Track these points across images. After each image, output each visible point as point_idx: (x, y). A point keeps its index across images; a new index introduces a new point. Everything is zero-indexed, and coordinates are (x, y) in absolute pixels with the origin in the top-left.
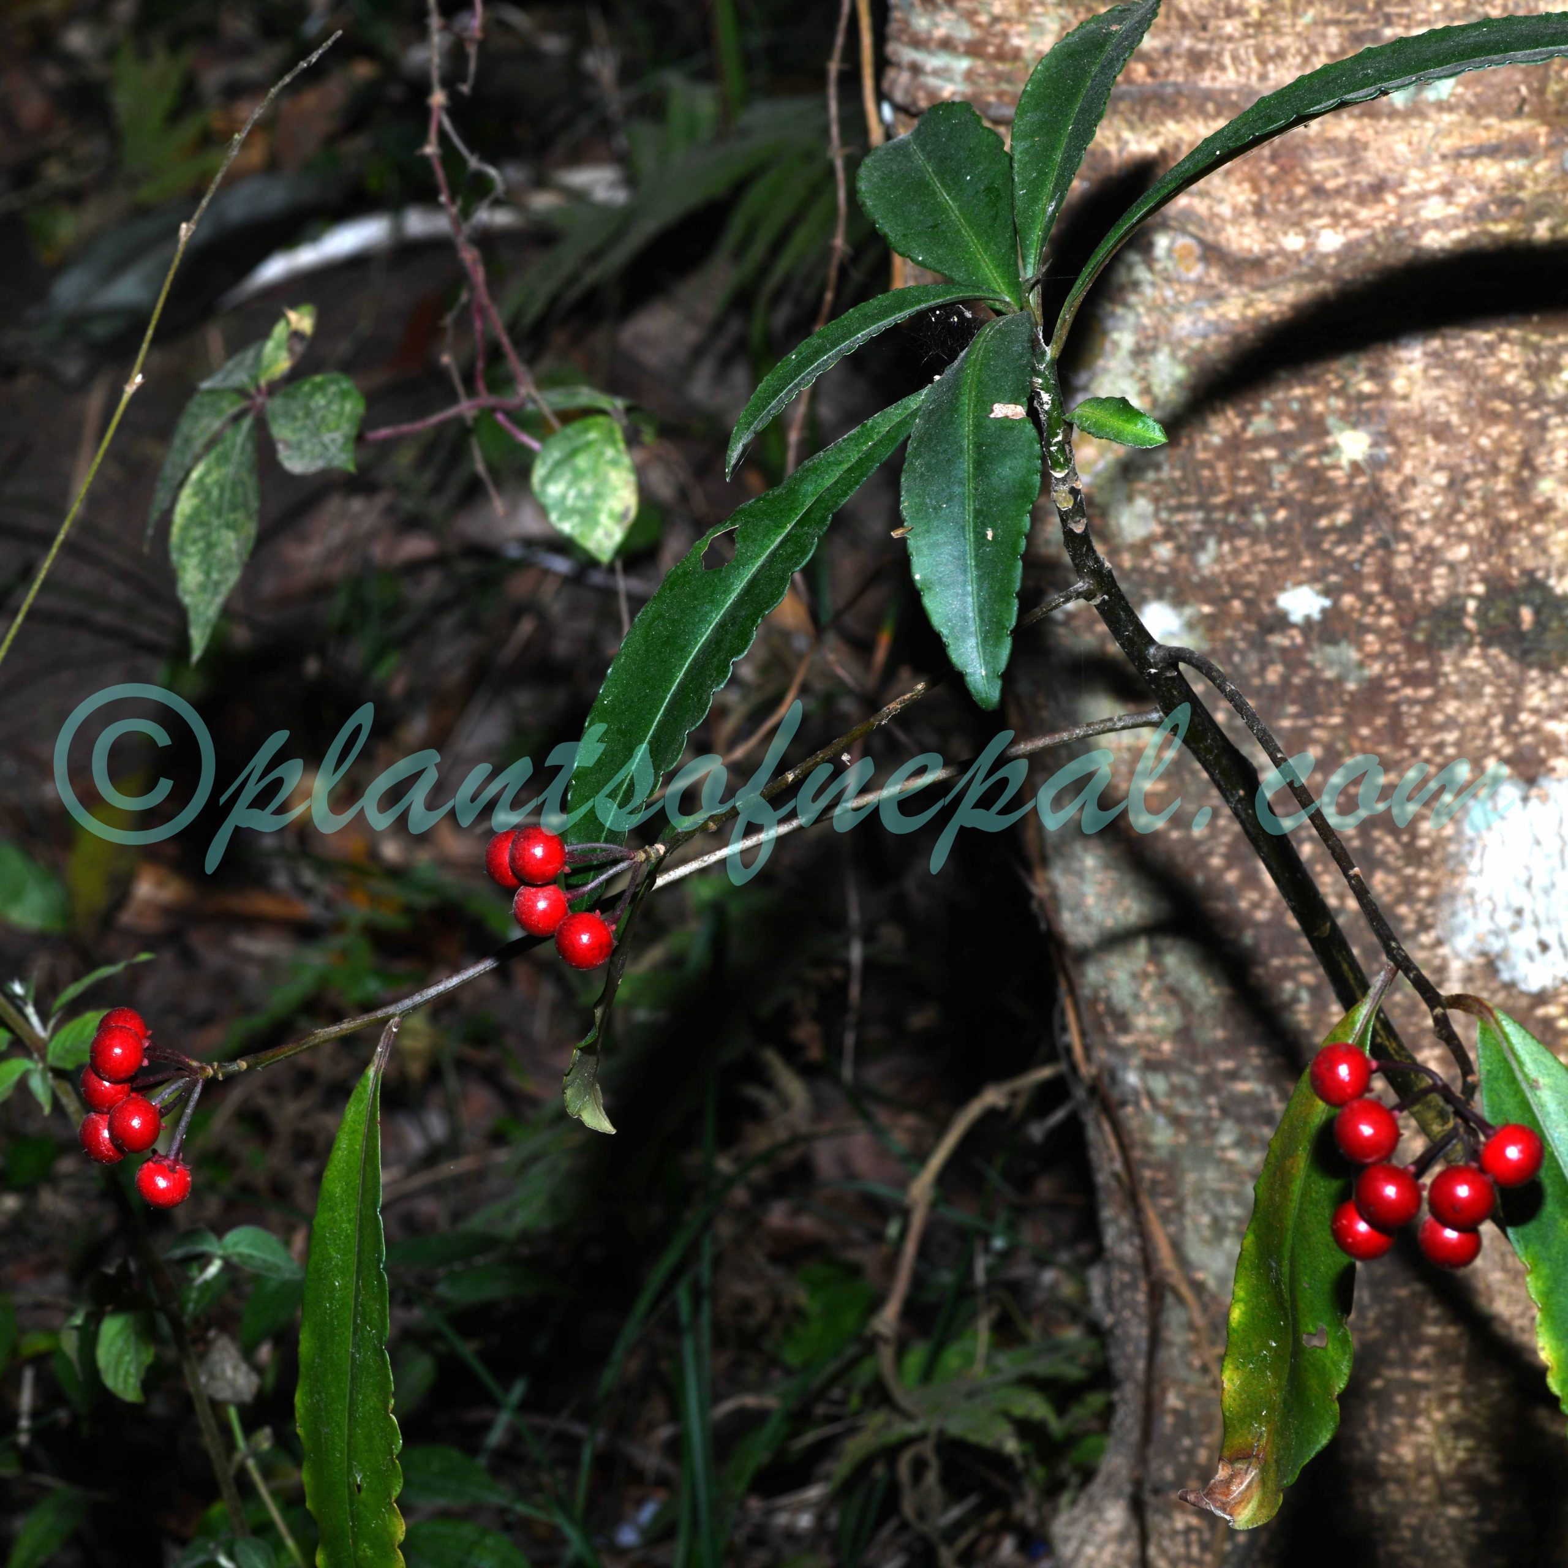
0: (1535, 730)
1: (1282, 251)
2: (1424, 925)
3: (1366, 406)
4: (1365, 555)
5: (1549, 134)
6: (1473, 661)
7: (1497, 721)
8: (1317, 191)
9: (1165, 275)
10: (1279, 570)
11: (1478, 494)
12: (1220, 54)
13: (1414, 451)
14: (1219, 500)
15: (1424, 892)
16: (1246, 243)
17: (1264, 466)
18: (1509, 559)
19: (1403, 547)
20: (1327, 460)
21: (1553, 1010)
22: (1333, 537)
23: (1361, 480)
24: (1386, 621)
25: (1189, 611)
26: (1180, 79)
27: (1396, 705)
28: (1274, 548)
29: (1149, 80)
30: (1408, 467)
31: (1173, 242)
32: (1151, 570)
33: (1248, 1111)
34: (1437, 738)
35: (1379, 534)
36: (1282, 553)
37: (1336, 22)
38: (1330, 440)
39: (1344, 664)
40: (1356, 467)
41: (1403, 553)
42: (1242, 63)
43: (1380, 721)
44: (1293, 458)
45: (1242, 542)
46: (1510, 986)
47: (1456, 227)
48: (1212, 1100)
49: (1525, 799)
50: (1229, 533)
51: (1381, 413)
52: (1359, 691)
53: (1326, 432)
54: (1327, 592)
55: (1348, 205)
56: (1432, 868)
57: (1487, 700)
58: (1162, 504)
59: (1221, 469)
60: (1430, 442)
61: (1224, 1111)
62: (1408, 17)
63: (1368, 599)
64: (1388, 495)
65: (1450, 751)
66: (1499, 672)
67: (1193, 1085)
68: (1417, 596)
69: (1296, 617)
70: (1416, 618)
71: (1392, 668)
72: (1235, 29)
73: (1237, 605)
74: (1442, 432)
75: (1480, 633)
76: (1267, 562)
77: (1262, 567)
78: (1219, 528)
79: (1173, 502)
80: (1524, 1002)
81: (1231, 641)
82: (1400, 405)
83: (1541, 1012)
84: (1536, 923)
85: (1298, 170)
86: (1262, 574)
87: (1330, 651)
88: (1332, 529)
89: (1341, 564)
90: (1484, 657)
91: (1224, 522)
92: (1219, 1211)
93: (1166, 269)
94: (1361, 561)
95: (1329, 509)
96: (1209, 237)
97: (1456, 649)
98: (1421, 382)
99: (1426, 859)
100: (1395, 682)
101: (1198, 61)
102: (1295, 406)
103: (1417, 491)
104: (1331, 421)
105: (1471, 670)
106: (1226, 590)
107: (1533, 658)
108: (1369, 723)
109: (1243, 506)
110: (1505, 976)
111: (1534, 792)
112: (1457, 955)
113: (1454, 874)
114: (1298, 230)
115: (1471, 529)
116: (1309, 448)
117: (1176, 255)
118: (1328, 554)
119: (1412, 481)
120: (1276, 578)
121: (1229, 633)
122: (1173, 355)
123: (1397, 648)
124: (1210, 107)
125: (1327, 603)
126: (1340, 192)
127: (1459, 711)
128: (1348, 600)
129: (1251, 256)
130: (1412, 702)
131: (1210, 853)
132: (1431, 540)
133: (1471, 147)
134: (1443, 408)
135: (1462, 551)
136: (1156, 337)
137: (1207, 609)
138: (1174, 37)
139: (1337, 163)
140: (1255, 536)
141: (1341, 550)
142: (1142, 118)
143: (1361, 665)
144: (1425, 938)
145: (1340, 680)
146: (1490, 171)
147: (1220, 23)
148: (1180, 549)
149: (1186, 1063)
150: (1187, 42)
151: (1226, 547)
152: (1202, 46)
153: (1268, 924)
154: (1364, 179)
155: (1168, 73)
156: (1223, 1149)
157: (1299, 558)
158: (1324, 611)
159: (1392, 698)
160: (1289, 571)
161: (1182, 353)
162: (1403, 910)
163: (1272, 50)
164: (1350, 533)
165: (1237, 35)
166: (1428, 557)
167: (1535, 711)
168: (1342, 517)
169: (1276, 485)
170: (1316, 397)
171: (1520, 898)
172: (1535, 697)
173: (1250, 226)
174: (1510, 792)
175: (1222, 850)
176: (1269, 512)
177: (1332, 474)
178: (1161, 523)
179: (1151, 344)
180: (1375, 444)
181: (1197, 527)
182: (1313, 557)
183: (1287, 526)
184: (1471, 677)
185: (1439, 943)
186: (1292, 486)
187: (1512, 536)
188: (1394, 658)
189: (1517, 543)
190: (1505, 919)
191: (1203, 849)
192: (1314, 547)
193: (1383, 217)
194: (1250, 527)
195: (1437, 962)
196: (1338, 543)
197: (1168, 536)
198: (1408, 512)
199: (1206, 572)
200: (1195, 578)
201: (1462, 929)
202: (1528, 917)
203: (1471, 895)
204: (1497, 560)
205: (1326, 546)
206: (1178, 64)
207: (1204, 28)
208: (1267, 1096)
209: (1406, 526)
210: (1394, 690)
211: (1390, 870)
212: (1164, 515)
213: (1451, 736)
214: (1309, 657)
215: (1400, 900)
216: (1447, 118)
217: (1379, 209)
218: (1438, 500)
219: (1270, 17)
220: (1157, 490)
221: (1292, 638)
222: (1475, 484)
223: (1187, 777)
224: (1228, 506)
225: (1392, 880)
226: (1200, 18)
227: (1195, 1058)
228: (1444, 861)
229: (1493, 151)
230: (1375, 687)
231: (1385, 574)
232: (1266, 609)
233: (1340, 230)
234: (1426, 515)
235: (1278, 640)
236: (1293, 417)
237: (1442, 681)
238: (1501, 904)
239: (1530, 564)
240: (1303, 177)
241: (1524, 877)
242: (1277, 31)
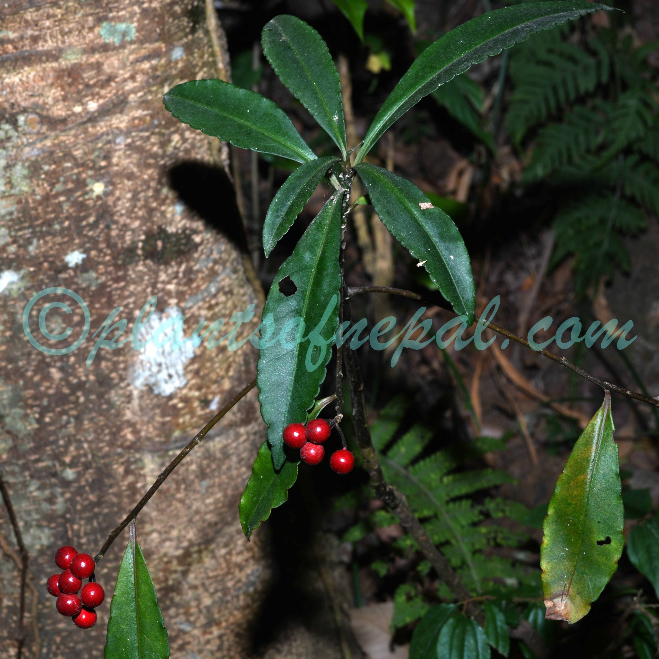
0: (163, 290)
1: (74, 114)
2: (122, 379)
3: (102, 171)
4: (100, 233)
5: (166, 47)
6: (141, 268)
7: (149, 290)
8: (87, 86)
9: (24, 132)
10: (64, 247)
11: (142, 199)
12: (45, 34)
13: (120, 186)
14: (40, 222)
15: (122, 366)
16: (60, 113)
17: (60, 204)
18: (153, 223)
19: (114, 227)
20: (86, 197)
21: (175, 401)
22: (87, 228)
23: (99, 203)
24: (108, 258)
25: (22, 272)
26: (28, 48)
27: (110, 292)
28: (63, 238)
29: (14, 51)
30: (117, 193)
31: (27, 118)
32: (7, 258)
33: (44, 474)
34: (125, 302)
35: (106, 223)
36: (66, 239)
37: (91, 14)
38: (88, 189)
39: (89, 280)
40: (99, 197)
41: (115, 229)
42: (55, 37)
43: (104, 300)
44: (72, 199)
45: (48, 238)
46: (158, 396)
47: (139, 91)
48: (27, 473)
49: (160, 319)
50: (42, 236)
51: (108, 173)
52: (96, 290)
53: (86, 185)
54: (84, 252)
55: (97, 90)
56: (124, 355)
57: (145, 282)
58: (12, 229)
59: (40, 209)
60: (126, 181)
61: (32, 476)
62: (117, 7)
63: (100, 251)
64: (109, 206)
65: (131, 306)
66: (150, 269)
67: (17, 469)
68: (120, 245)
69: (72, 264)
70: (119, 254)
71: (109, 277)
72: (50, 23)
73: (46, 265)
74: (130, 176)
75: (143, 255)
76: (60, 244)
77: (57, 247)
78: (38, 234)
79: (17, 227)
80: (165, 400)
81: (42, 281)
82: (115, 168)
83: (171, 403)
84: (167, 368)
85: (79, 78)
86: (57, 249)
87: (85, 275)
88: (88, 225)
89: (91, 238)
90: (145, 265)
91: (41, 231)
92: (28, 519)
93: (24, 130)
94: (99, 236)
95: (85, 217)
96: (45, 113)
97: (134, 264)
98: (123, 157)
99: (122, 352)
100: (110, 283)
101: (35, 39)
102: (74, 177)
103: (120, 203)
104: (89, 181)
105: (140, 271)
106: (42, 259)
107: (161, 261)
108: (99, 302)
109: (49, 223)
110: (156, 392)
111: (164, 315)
112: (136, 388)
113: (133, 356)
114: (79, 103)
115: (141, 213)
116: (78, 194)
117: (28, 123)
118: (86, 236)
119: (119, 199)
120: (63, 250)
121: (41, 277)
122: (23, 166)
123: (111, 269)
124: (44, 58)
125: (84, 256)
126: (95, 85)
127: (135, 289)
128: (93, 253)
129: (62, 118)
130: (117, 289)
131: (27, 371)
132: (125, 221)
133: (140, 57)
134: (131, 166)
135: (137, 224)
136: (16, 159)
137: (32, 269)
138: (23, 31)
139: (93, 73)
140: (54, 235)
141: (91, 233)
142: (14, 68)
143: (97, 278)
144: (122, 385)
145: (89, 287)
146: (146, 65)
147: (44, 22)
148: (19, 246)
149: (14, 461)
150: (29, 32)
151: (41, 242)
152: (36, 33)
153: (55, 394)
154: (103, 77)
155: (23, 47)
156: (31, 492)
157: (73, 239)
158: (84, 260)
159: (108, 290)
160: (69, 246)
161: (27, 164)
162: (113, 375)
163: (66, 30)
164: (94, 226)
165: (51, 26)
166: (124, 228)
167: (163, 282)
168: (92, 219)
169: (65, 211)
170: (83, 172)
171: (161, 359)
172: (163, 277)
173: (61, 105)
174: (154, 317)
175: (33, 368)
176: (61, 223)
177: (88, 202)
178: (11, 237)
179: (14, 162)
180: (106, 186)
181: (28, 236)
182: (79, 238)
183: (69, 228)
184: (139, 274)
185: (128, 385)
186: (71, 210)
187: (154, 213)
188: (110, 273)
189: (155, 216)
190: (155, 369)
191: (23, 370)
192: (80, 234)
193: (110, 92)
194: (53, 231)
195: (128, 393)
196: (90, 230)
197: (14, 242)
198: (117, 211)
199: (33, 254)
200: (28, 257)
201: (138, 377)
202: (164, 366)
203: (142, 362)
204: (149, 224)
205: (85, 232)
206: (27, 42)
207: (36, 25)
208: (54, 466)
209: (116, 218)
210: (110, 286)
211: (107, 360)
212: (13, 233)
213: (131, 300)
214: (76, 280)
215: (111, 371)
216: (133, 47)
217: (109, 89)
218: (128, 205)
219: (65, 16)
220: (10, 223)
221: (69, 274)
222: (142, 195)
223: (17, 341)
224: (42, 225)
225: (109, 364)
226: (35, 21)
227: (18, 458)
228: (129, 351)
229: (148, 58)
230: (103, 286)
231: (108, 239)
232: (59, 264)
233: (95, 100)
234: (123, 212)
235: (63, 276)
236: (73, 182)
237: (128, 278)
238: (153, 363)
239: (160, 223)
240: (81, 81)
241: (161, 350)
242: (68, 22)
